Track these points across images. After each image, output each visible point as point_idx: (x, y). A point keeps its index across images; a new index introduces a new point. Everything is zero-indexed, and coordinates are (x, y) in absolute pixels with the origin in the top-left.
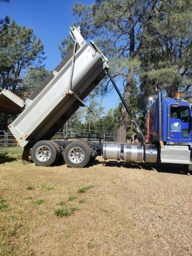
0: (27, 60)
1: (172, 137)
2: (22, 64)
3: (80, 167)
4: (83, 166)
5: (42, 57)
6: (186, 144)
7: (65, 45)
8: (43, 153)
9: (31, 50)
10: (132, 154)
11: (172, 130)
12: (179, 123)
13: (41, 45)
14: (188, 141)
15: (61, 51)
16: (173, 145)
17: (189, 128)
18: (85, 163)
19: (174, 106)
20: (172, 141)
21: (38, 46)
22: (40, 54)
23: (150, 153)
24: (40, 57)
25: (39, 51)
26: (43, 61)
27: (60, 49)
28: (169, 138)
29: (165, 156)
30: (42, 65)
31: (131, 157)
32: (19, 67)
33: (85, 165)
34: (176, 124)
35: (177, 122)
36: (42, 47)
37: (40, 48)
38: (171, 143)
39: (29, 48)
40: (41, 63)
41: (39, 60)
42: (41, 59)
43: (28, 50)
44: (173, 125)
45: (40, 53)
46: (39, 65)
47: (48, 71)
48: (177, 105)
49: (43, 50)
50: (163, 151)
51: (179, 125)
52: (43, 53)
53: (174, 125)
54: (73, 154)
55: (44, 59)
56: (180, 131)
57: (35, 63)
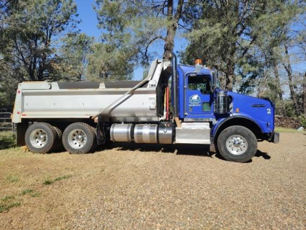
0: (58, 24)
1: (190, 112)
2: (52, 30)
3: (82, 153)
4: (86, 152)
5: (76, 20)
6: (207, 120)
7: (100, 3)
8: (40, 138)
9: (61, 12)
10: (143, 135)
11: (190, 104)
12: (199, 95)
13: (73, 5)
14: (209, 117)
15: (96, 11)
16: (192, 122)
17: (210, 101)
18: (88, 148)
19: (191, 75)
20: (190, 117)
21: (70, 7)
22: (73, 17)
23: (164, 133)
24: (73, 20)
25: (72, 13)
26: (78, 25)
27: (94, 8)
28: (186, 114)
29: (181, 135)
30: (76, 30)
31: (142, 139)
32: (49, 34)
33: (88, 150)
34: (195, 97)
35: (196, 95)
36: (75, 8)
37: (72, 9)
38: (190, 120)
39: (59, 9)
40: (75, 27)
41: (73, 24)
42: (74, 22)
43: (58, 12)
44: (191, 98)
45: (73, 15)
46: (73, 30)
47: (89, 37)
48: (196, 73)
49: (76, 12)
50: (178, 129)
51: (198, 98)
52: (77, 15)
53: (193, 98)
54: (75, 138)
55: (79, 22)
56: (200, 105)
57: (68, 28)
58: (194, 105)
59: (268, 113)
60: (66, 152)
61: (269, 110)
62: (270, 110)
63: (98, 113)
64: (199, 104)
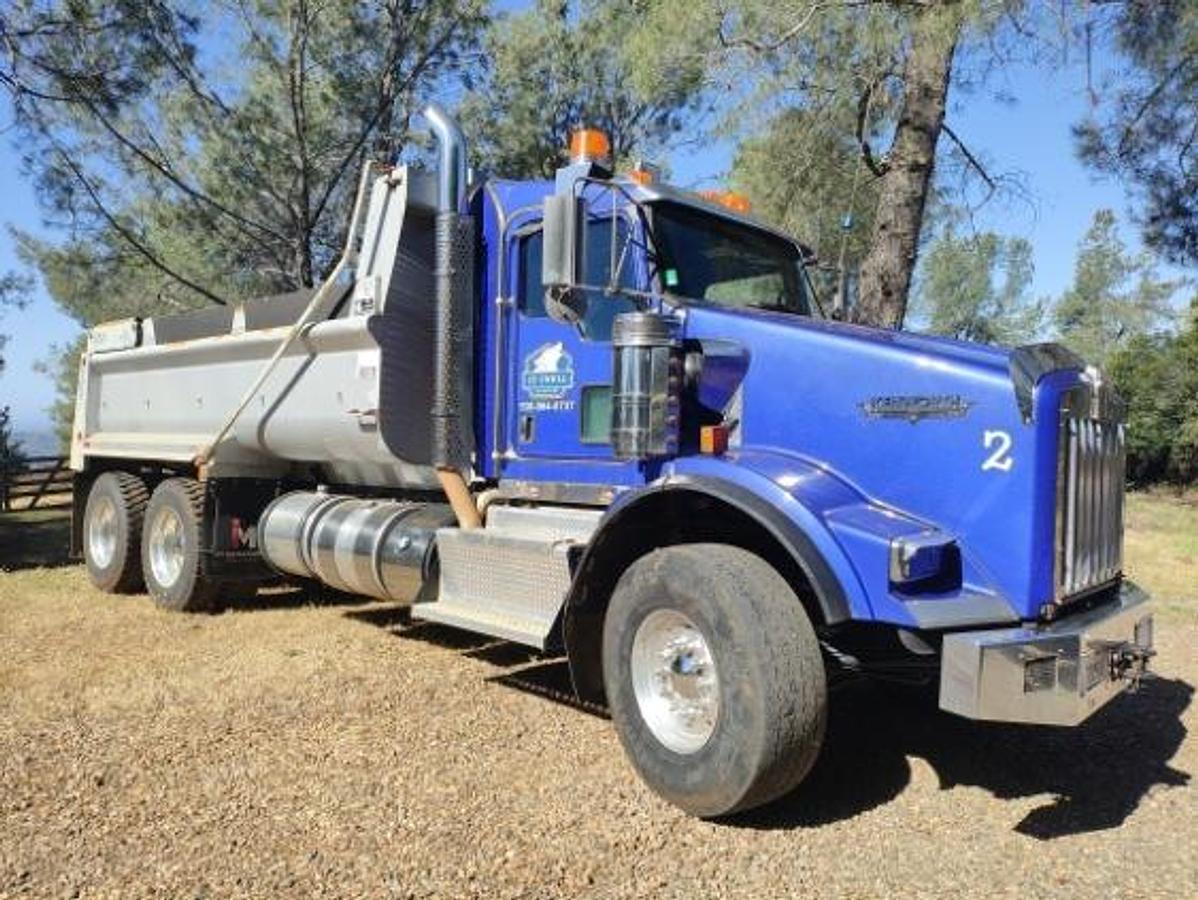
11: (526, 397)
12: (567, 346)
18: (186, 591)
28: (510, 455)
31: (337, 572)
34: (550, 359)
35: (554, 343)
44: (532, 366)
51: (561, 363)
53: (537, 362)
56: (569, 405)
58: (542, 406)
59: (990, 463)
60: (143, 598)
61: (998, 442)
62: (1007, 443)
63: (207, 440)
64: (565, 399)
